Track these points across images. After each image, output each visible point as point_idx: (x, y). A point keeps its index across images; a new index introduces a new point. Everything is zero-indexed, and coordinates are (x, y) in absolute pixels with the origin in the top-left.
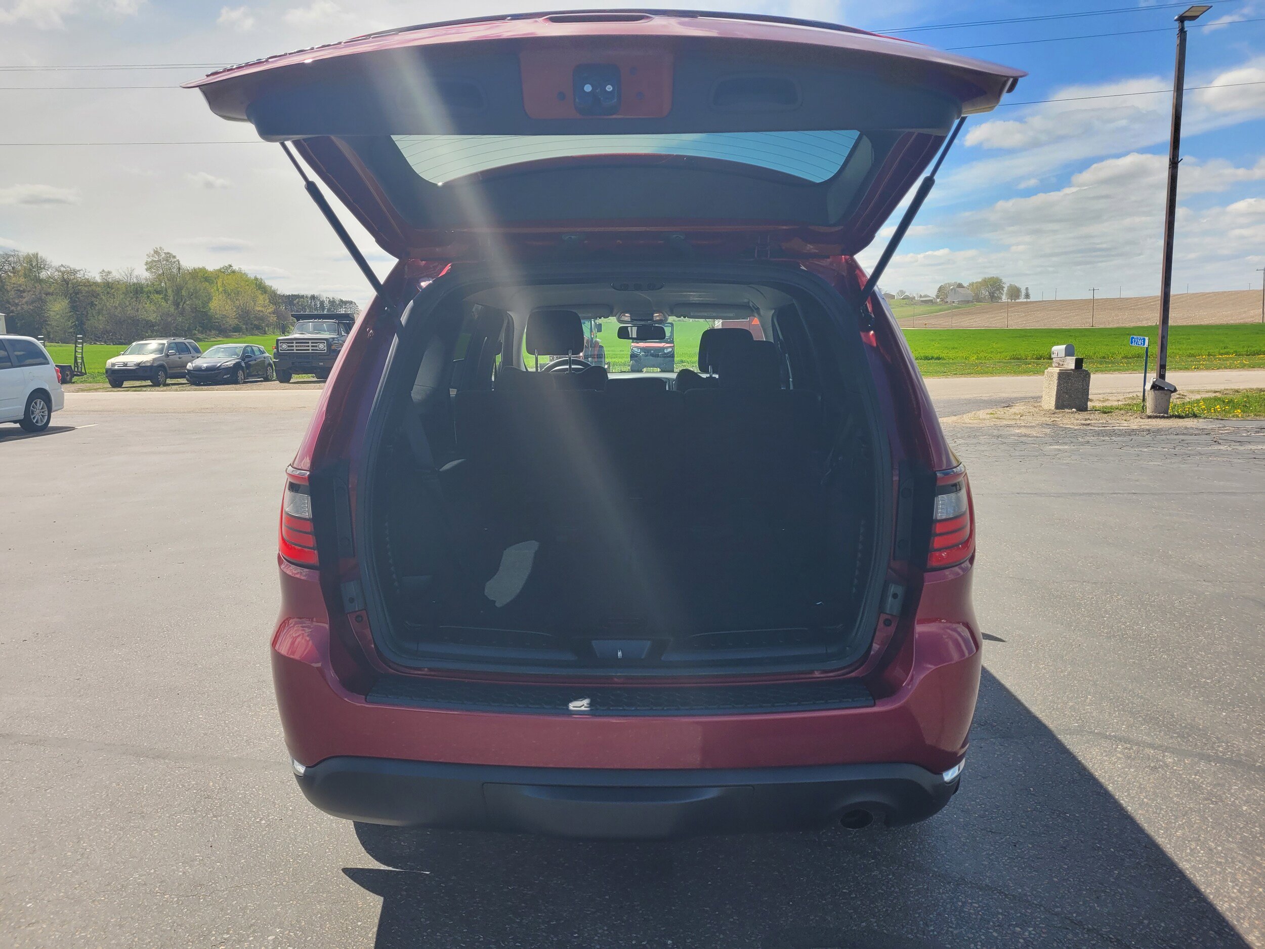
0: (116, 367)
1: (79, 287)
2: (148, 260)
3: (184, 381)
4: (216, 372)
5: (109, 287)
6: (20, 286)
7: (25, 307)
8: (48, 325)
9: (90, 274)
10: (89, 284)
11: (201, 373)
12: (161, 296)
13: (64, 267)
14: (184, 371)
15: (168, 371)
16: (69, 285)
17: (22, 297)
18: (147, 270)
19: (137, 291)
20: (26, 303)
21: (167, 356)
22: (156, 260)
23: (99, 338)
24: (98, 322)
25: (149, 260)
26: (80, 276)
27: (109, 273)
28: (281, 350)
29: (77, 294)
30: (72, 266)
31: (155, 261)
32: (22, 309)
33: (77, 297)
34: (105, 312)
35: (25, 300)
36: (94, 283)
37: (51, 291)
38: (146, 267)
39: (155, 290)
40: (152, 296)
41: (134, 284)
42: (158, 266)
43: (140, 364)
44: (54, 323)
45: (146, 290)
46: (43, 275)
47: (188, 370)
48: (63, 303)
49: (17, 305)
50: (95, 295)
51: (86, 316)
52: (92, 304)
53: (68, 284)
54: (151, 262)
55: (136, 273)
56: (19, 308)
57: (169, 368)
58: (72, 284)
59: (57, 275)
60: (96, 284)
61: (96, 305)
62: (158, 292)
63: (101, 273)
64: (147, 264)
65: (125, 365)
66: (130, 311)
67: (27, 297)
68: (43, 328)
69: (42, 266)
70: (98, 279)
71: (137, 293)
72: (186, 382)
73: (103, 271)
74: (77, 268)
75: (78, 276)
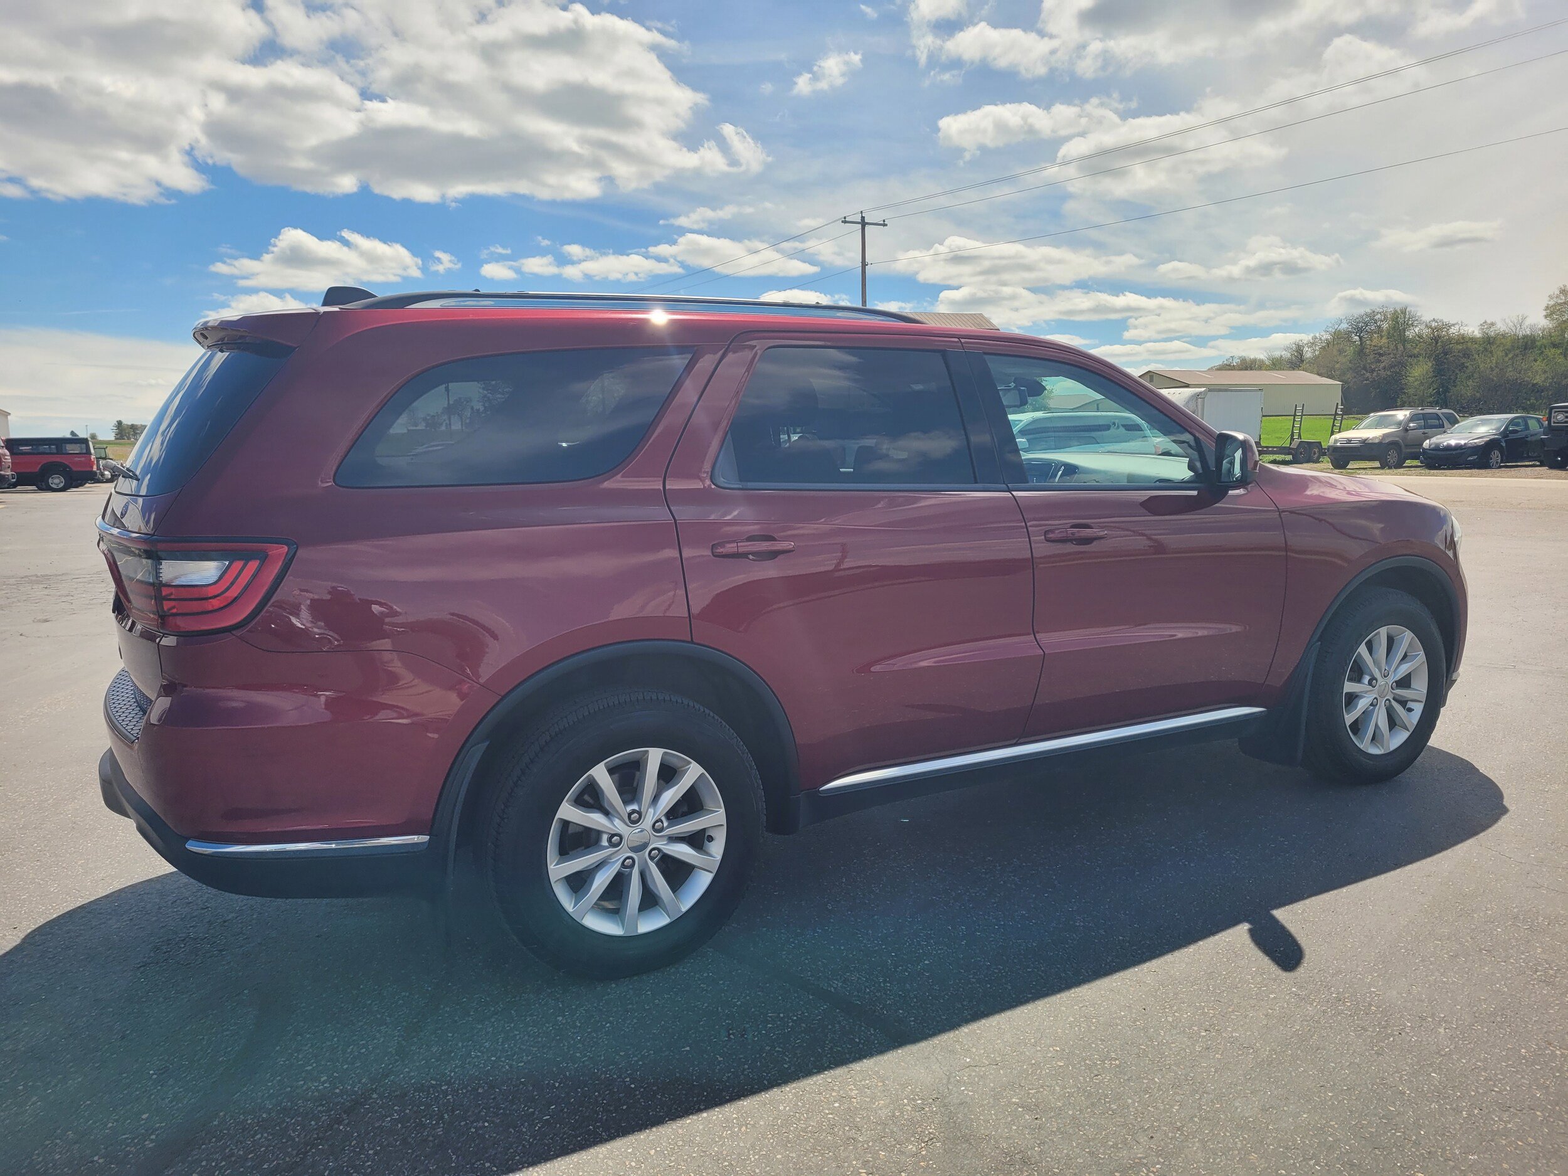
0: (1338, 444)
1: (1451, 346)
2: (1550, 303)
3: (1416, 463)
4: (1458, 451)
5: (1489, 342)
6: (1381, 348)
7: (1382, 372)
8: (1405, 393)
9: (1466, 329)
10: (1463, 340)
11: (1439, 453)
12: (1559, 352)
13: (1437, 322)
14: (1418, 450)
15: (1404, 450)
16: (1439, 344)
17: (1379, 361)
18: (1546, 317)
19: (1527, 345)
20: (1384, 368)
21: (1406, 430)
22: (1562, 301)
23: (1464, 408)
24: (1466, 389)
25: (1552, 303)
26: (1454, 331)
27: (1493, 324)
28: (1554, 423)
29: (1446, 354)
30: (1446, 320)
31: (1560, 304)
32: (1378, 375)
33: (1446, 358)
34: (1476, 375)
35: (1382, 365)
36: (1470, 339)
37: (1416, 351)
38: (1544, 313)
39: (1552, 343)
40: (1547, 351)
41: (1525, 337)
42: (1563, 309)
43: (1366, 440)
44: (1411, 391)
45: (1538, 344)
46: (1410, 334)
47: (1424, 449)
48: (1425, 366)
49: (1373, 371)
50: (1467, 354)
51: (1454, 381)
52: (1463, 367)
53: (1437, 343)
54: (1554, 305)
55: (1528, 322)
56: (1375, 374)
57: (1406, 446)
58: (1442, 342)
59: (1426, 332)
60: (1473, 340)
61: (1467, 367)
62: (1555, 346)
63: (1481, 325)
64: (1547, 308)
65: (1349, 441)
66: (1510, 374)
67: (1386, 361)
68: (1398, 397)
69: (1410, 322)
70: (1477, 334)
71: (1526, 349)
72: (1419, 464)
73: (1485, 322)
74: (1452, 322)
75: (1452, 331)
